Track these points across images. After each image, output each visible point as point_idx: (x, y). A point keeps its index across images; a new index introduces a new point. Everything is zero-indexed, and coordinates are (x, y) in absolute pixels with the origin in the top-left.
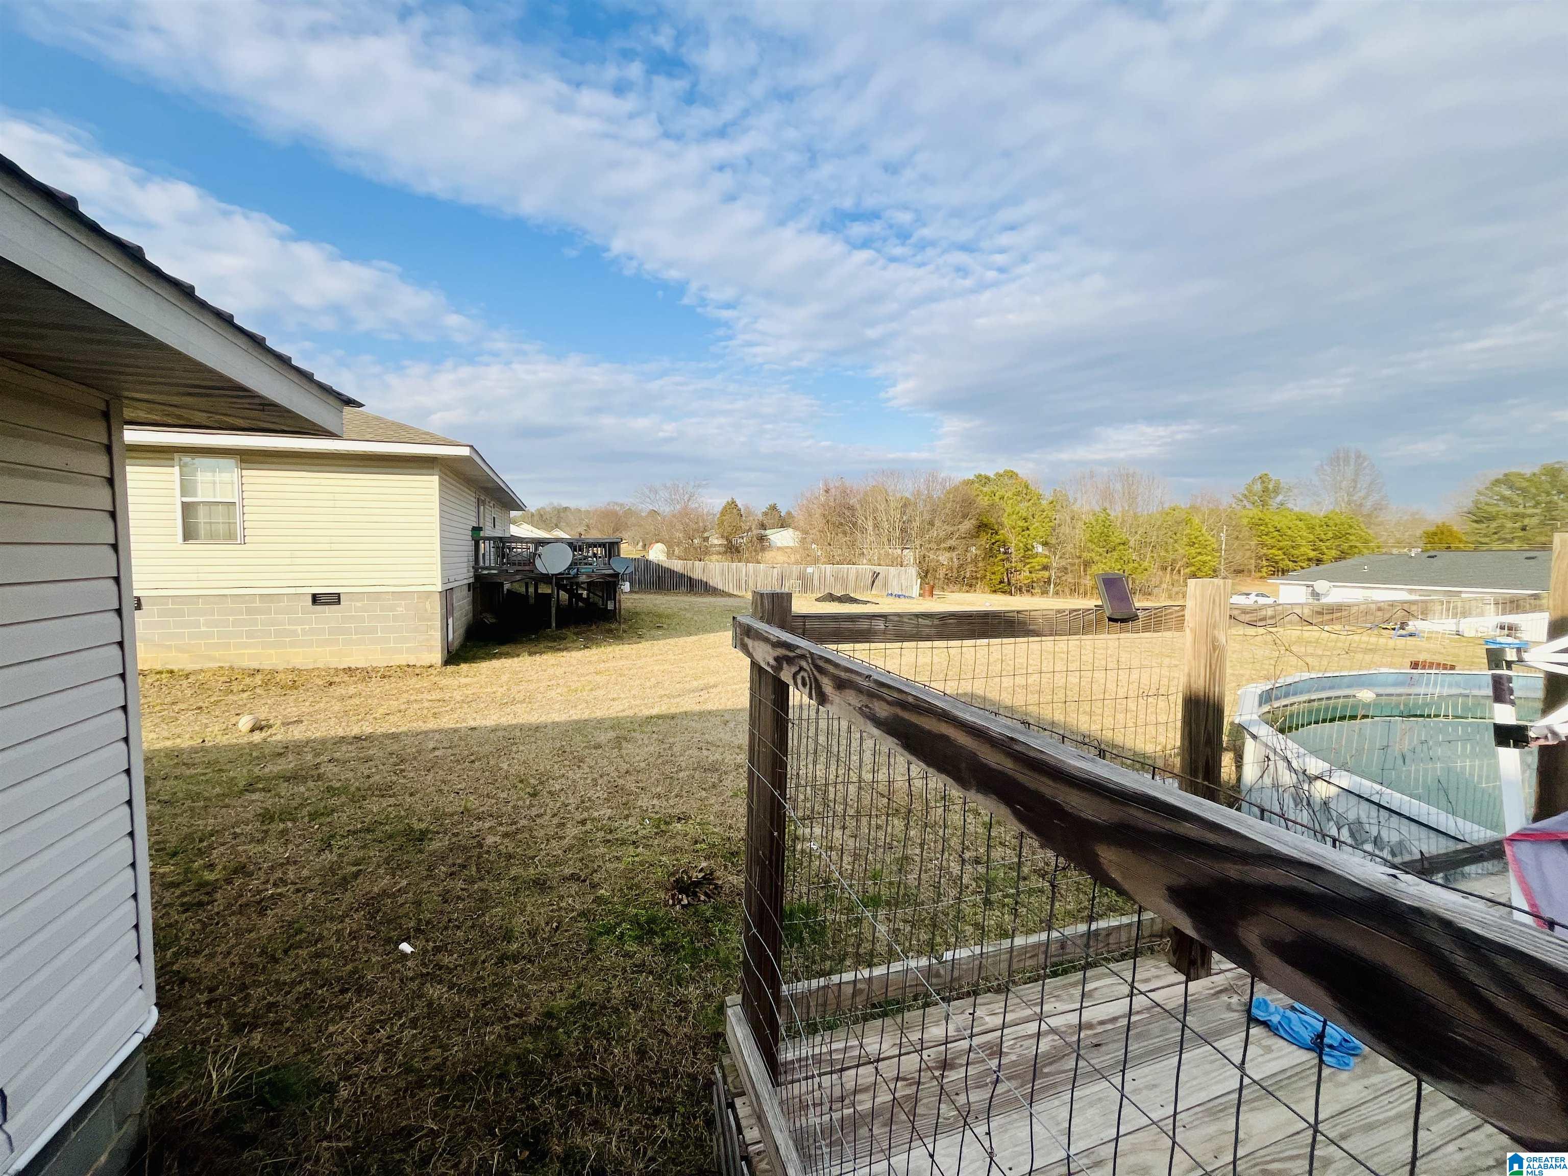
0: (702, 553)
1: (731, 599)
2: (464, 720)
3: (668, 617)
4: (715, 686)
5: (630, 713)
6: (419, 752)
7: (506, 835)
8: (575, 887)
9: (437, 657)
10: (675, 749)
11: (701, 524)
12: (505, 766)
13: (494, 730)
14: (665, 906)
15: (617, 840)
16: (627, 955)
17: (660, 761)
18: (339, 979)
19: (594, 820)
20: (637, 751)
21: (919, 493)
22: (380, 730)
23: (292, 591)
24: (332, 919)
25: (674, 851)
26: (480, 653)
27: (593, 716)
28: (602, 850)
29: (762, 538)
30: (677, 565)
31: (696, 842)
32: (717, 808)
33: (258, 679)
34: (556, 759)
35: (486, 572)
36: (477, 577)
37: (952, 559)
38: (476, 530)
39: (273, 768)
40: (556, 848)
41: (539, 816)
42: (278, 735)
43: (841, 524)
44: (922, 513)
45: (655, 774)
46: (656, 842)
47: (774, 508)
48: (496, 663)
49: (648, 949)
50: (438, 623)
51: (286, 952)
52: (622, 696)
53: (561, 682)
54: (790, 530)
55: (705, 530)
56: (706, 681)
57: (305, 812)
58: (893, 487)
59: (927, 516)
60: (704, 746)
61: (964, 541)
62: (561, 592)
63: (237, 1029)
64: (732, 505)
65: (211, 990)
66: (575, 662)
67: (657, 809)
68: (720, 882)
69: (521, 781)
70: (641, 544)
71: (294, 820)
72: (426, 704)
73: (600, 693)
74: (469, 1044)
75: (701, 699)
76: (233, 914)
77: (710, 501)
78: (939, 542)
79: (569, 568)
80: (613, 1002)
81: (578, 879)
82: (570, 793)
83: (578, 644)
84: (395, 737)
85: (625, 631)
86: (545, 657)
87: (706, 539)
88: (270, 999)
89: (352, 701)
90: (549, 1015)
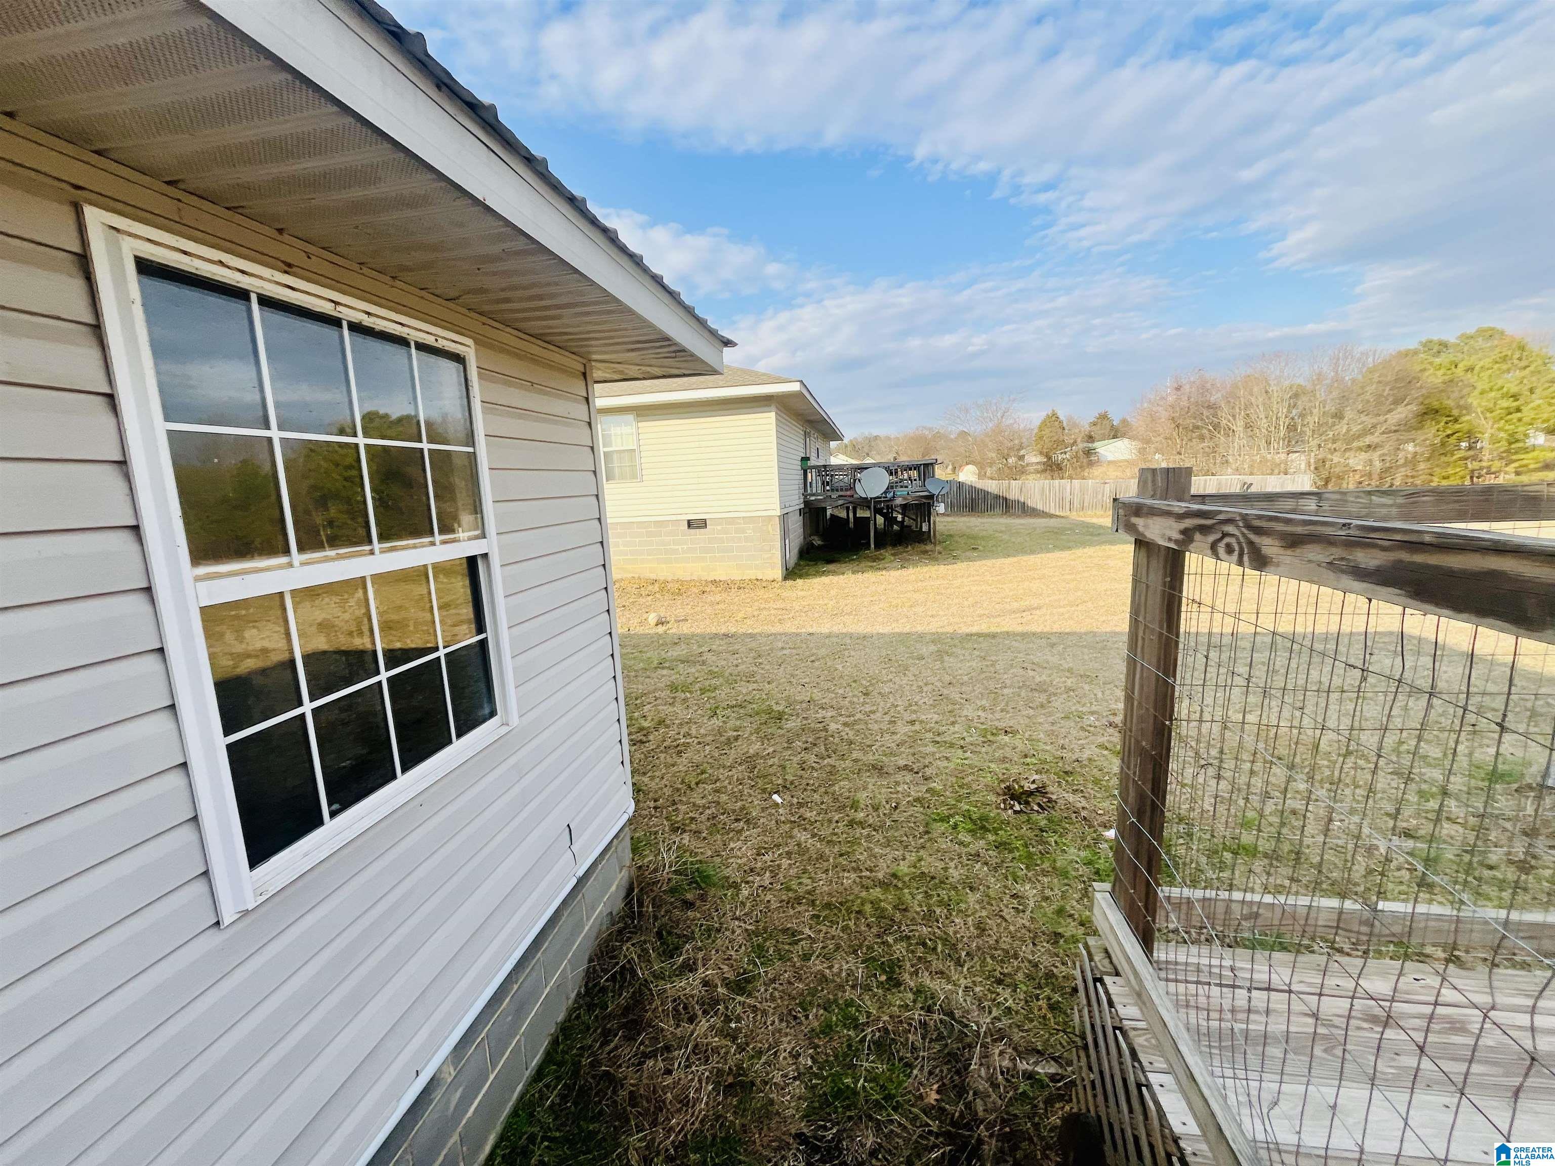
0: (1018, 472)
1: (1053, 520)
2: (804, 627)
3: (983, 538)
4: (1039, 608)
5: (950, 629)
6: (771, 649)
7: (845, 724)
8: (909, 777)
9: (778, 573)
10: (998, 667)
11: (1016, 442)
12: (840, 667)
13: (829, 636)
14: (997, 808)
15: (945, 742)
16: (961, 843)
17: (983, 676)
18: (734, 811)
19: (921, 722)
20: (959, 665)
21: (1320, 377)
22: (741, 631)
23: (674, 518)
24: (724, 767)
25: (1004, 760)
26: (812, 570)
27: (914, 630)
28: (931, 749)
29: (1088, 452)
30: (991, 486)
31: (1026, 756)
32: (1047, 727)
33: (656, 587)
34: (883, 665)
35: (813, 498)
36: (807, 503)
37: (1371, 461)
38: (805, 459)
39: (675, 653)
40: (889, 741)
41: (873, 712)
42: (674, 629)
43: (1198, 428)
44: (1324, 403)
45: (979, 689)
46: (984, 750)
47: (1104, 417)
48: (825, 580)
49: (982, 842)
50: (778, 544)
51: (697, 784)
52: (941, 613)
53: (883, 598)
54: (1126, 441)
55: (1021, 447)
56: (1027, 603)
57: (697, 686)
58: (1278, 373)
59: (1331, 408)
60: (1029, 666)
61: (1394, 436)
62: (878, 517)
63: (675, 830)
64: (1053, 418)
65: (655, 801)
66: (893, 581)
67: (982, 720)
68: (1054, 797)
69: (855, 681)
70: (950, 467)
71: (690, 692)
72: (773, 612)
73: (919, 610)
74: (831, 881)
75: (1023, 620)
76: (661, 752)
77: (1026, 416)
78: (1350, 439)
79: (885, 492)
80: (951, 880)
81: (912, 770)
82: (898, 696)
83: (895, 564)
84: (752, 636)
85: (940, 553)
86: (866, 575)
87: (1021, 458)
88: (691, 814)
89: (720, 606)
90: (894, 876)
